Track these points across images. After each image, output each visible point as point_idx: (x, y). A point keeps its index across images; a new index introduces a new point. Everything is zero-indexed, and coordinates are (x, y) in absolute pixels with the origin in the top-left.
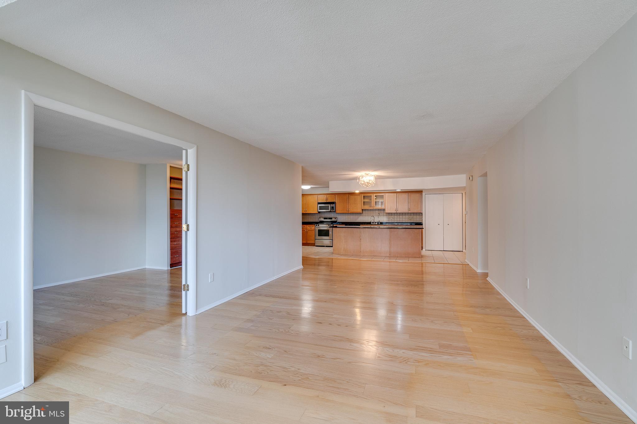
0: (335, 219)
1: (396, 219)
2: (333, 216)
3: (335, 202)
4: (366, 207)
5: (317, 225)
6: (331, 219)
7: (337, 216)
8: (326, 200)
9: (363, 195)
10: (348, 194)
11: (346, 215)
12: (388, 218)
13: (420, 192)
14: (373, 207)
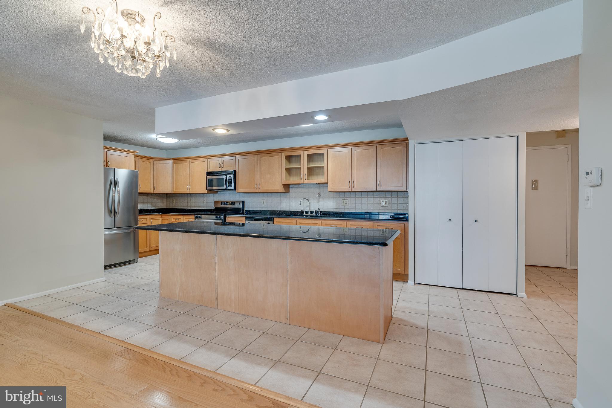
0: (240, 204)
1: (353, 206)
2: (235, 199)
3: (235, 171)
6: (233, 203)
7: (243, 200)
8: (221, 167)
9: (284, 155)
10: (257, 154)
11: (260, 197)
12: (337, 204)
13: (403, 142)
14: (303, 179)
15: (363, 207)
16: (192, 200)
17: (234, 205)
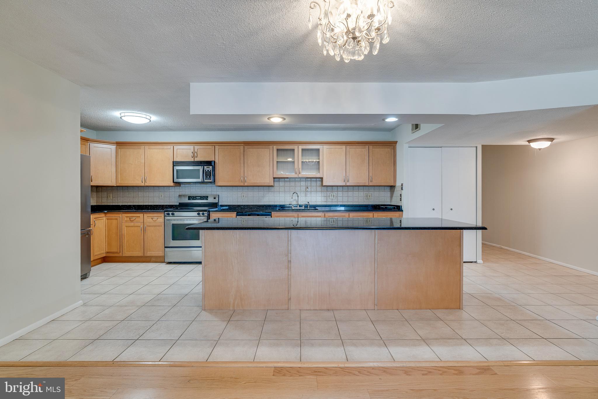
0: (215, 198)
1: (340, 199)
2: (210, 193)
3: (214, 162)
4: (282, 173)
5: (168, 214)
6: (206, 198)
7: (218, 193)
8: (193, 157)
9: (275, 147)
10: (243, 145)
11: (238, 191)
12: (325, 197)
13: (392, 145)
14: (297, 173)
15: (349, 200)
16: (140, 194)
17: (208, 200)
